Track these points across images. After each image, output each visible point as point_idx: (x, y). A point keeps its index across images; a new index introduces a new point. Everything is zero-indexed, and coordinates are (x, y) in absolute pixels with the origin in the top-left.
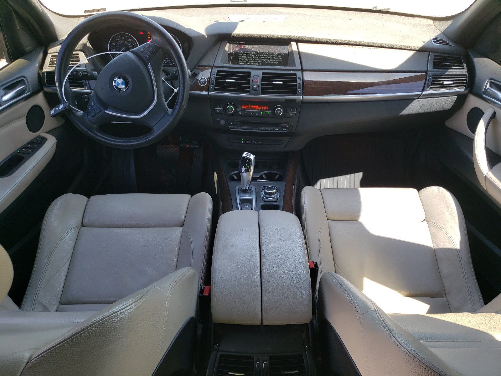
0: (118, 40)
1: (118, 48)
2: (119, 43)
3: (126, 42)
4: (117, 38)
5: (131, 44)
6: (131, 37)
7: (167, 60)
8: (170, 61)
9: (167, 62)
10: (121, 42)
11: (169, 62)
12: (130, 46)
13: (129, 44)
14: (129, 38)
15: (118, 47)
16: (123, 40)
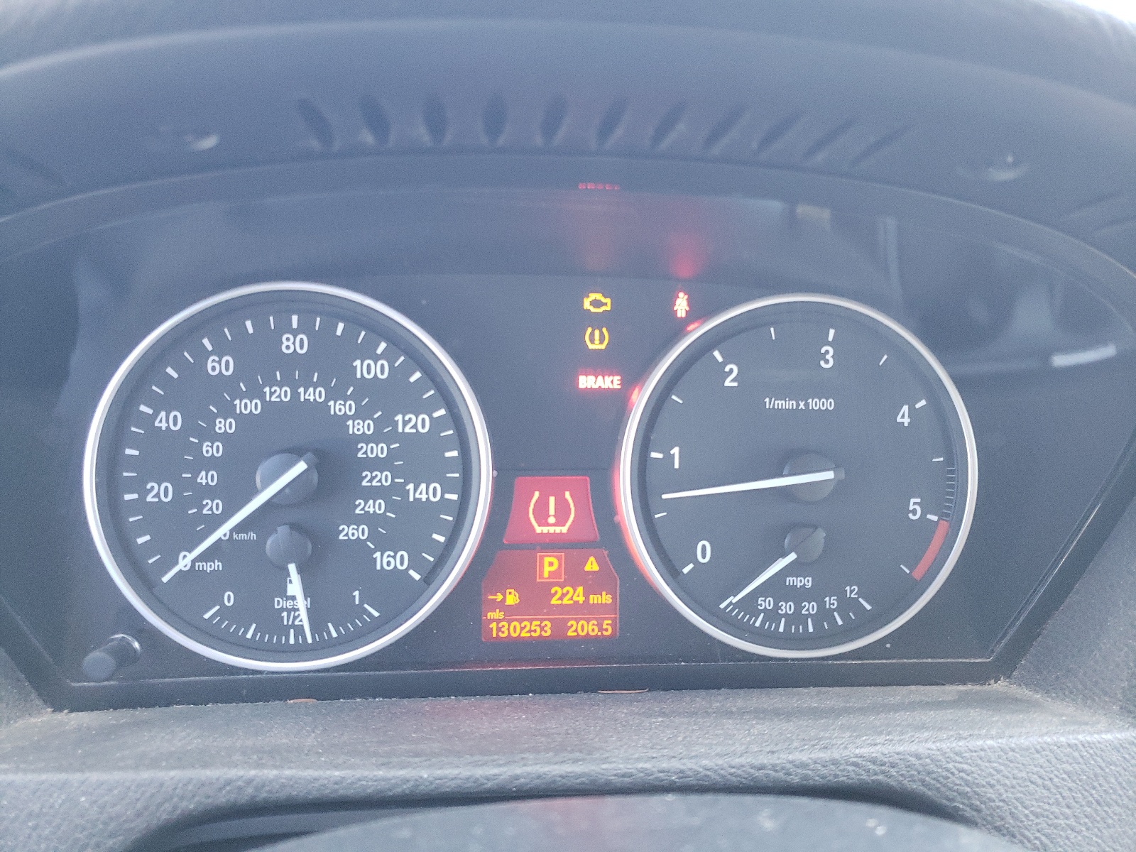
0: (220, 366)
1: (211, 463)
2: (228, 411)
3: (333, 394)
4: (220, 351)
5: (388, 420)
6: (400, 343)
7: (798, 596)
8: (831, 602)
9: (797, 618)
10: (255, 392)
11: (824, 614)
12: (375, 439)
13: (360, 414)
14: (367, 352)
15: (212, 449)
16: (298, 372)
